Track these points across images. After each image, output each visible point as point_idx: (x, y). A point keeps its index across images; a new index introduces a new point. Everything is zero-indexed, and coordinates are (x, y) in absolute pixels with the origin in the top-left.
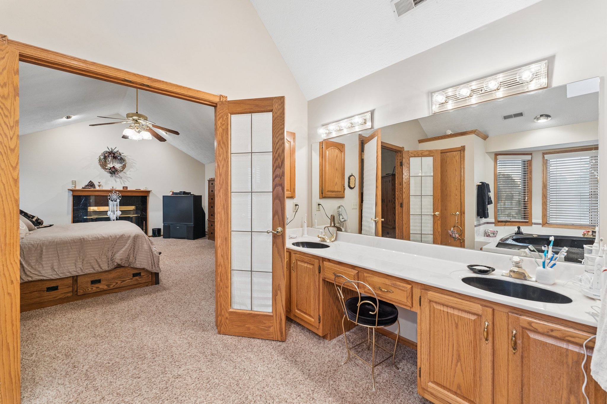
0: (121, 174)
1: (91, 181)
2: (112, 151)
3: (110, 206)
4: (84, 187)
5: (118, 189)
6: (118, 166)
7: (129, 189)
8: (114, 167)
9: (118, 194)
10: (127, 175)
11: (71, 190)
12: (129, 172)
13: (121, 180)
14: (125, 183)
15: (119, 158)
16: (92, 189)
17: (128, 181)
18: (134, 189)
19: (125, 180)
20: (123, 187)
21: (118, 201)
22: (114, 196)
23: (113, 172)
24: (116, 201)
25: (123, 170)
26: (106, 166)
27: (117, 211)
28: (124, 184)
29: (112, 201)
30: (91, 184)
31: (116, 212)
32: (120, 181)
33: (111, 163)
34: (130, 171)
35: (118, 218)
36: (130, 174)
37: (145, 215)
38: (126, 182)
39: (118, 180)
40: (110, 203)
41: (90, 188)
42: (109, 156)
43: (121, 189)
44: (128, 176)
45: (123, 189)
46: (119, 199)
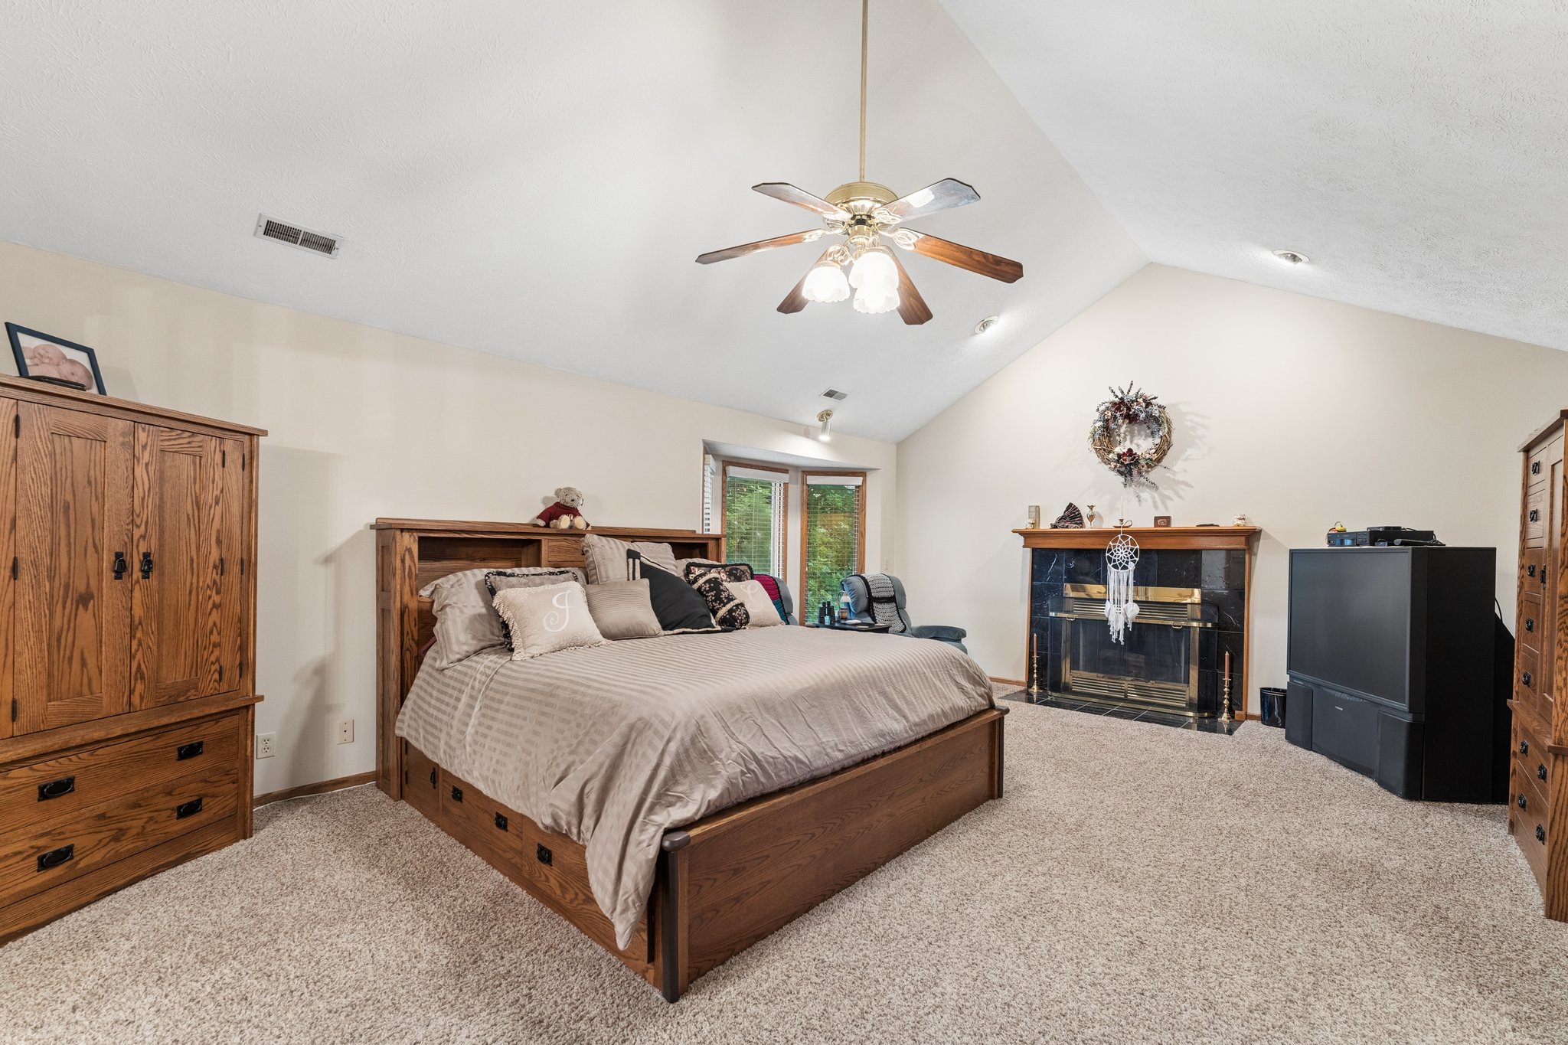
0: (1155, 474)
1: (1071, 504)
2: (1122, 399)
3: (1112, 584)
4: (1054, 522)
5: (1138, 525)
6: (1143, 445)
7: (1176, 524)
8: (1130, 450)
9: (1133, 544)
10: (1174, 473)
11: (1021, 533)
12: (1178, 464)
13: (1156, 495)
14: (1169, 503)
15: (1142, 416)
16: (1073, 528)
17: (1180, 497)
18: (1191, 524)
19: (1169, 493)
20: (1156, 519)
21: (1132, 566)
22: (1122, 551)
23: (1129, 466)
24: (1125, 568)
25: (1159, 460)
26: (1109, 452)
27: (1127, 601)
28: (1166, 507)
29: (1115, 567)
30: (1072, 514)
31: (1125, 605)
32: (1153, 498)
33: (1128, 438)
34: (1186, 459)
35: (1130, 626)
36: (1185, 471)
37: (1236, 629)
38: (1171, 499)
39: (1146, 494)
40: (1112, 574)
41: (1067, 527)
42: (1115, 418)
43: (1150, 525)
44: (1179, 477)
45: (1156, 525)
46: (1134, 561)
